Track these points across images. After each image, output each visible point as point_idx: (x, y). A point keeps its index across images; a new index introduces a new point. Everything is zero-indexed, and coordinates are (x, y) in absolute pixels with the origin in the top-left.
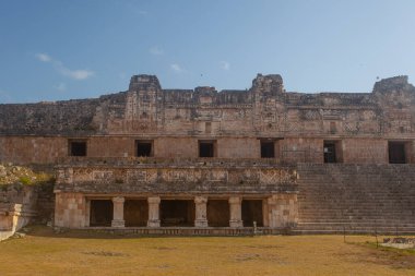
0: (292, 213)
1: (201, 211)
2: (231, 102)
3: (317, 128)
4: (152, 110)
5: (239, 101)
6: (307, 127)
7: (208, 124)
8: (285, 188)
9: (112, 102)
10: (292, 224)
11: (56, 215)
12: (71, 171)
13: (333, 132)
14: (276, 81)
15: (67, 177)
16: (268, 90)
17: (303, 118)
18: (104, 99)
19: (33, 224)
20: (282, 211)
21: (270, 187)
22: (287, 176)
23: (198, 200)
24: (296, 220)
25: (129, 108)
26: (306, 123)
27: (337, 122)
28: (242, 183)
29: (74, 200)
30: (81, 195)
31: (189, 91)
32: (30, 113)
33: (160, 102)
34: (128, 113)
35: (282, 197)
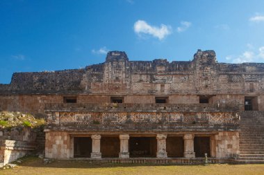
0: (234, 147)
1: (162, 146)
2: (179, 69)
3: (240, 88)
4: (122, 76)
5: (185, 69)
6: (233, 87)
7: (162, 86)
8: (229, 127)
9: (94, 71)
10: (234, 155)
11: (46, 149)
12: (58, 115)
13: (252, 90)
14: (211, 55)
15: (54, 119)
16: (205, 61)
17: (230, 81)
18: (88, 68)
19: (29, 156)
20: (226, 145)
21: (217, 126)
22: (231, 117)
23: (159, 136)
24: (238, 152)
25: (106, 74)
26: (232, 84)
27: (254, 84)
28: (194, 123)
29: (60, 137)
30: (65, 134)
31: (148, 62)
32: (36, 79)
33: (128, 70)
34: (105, 78)
35: (227, 134)
